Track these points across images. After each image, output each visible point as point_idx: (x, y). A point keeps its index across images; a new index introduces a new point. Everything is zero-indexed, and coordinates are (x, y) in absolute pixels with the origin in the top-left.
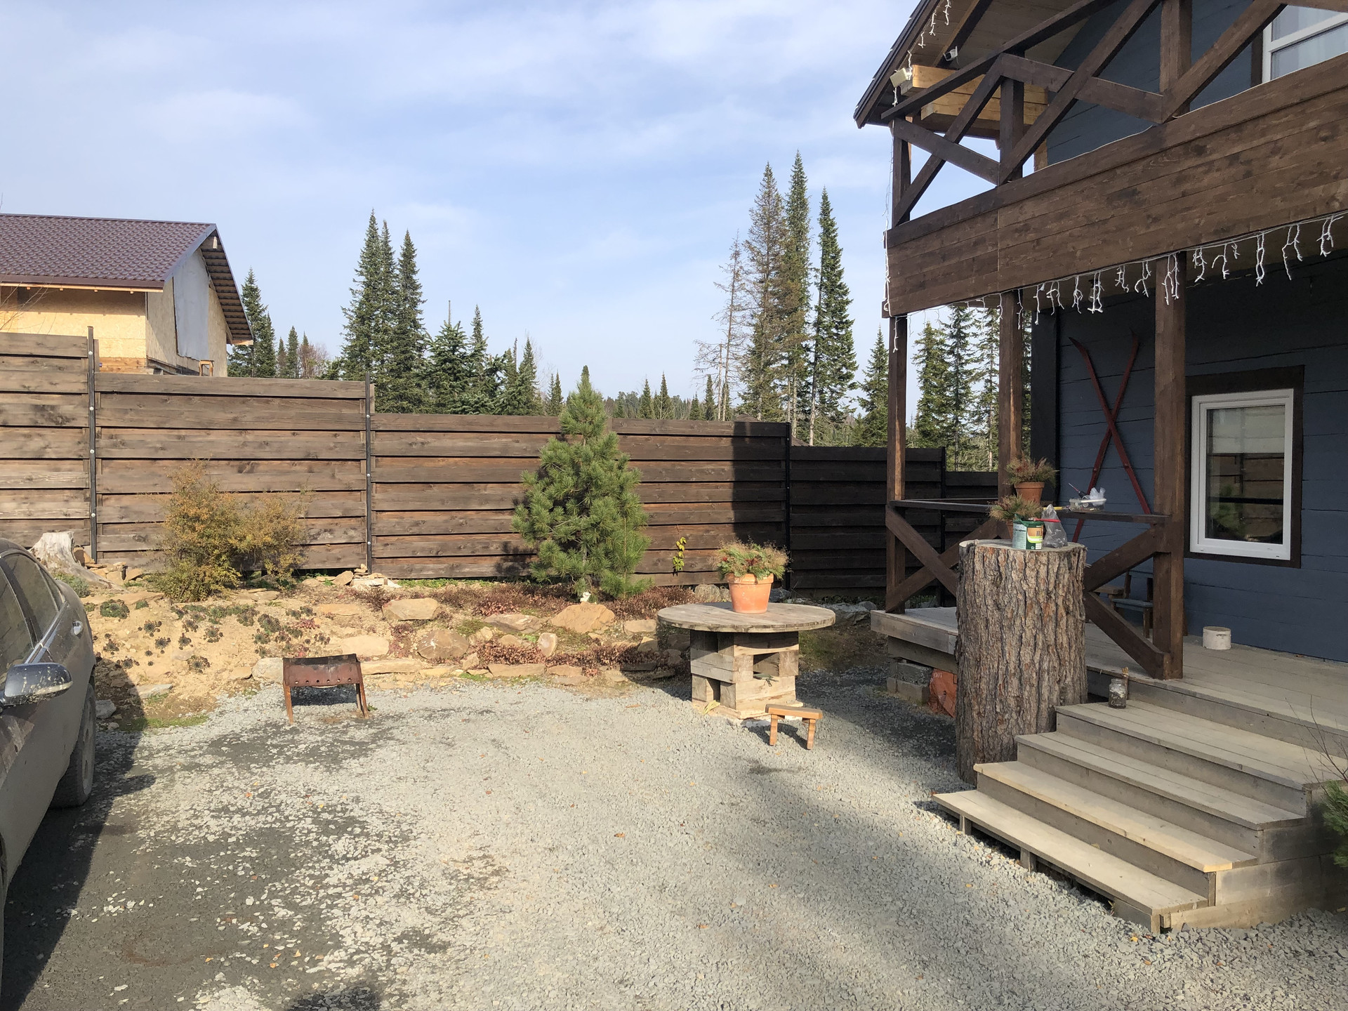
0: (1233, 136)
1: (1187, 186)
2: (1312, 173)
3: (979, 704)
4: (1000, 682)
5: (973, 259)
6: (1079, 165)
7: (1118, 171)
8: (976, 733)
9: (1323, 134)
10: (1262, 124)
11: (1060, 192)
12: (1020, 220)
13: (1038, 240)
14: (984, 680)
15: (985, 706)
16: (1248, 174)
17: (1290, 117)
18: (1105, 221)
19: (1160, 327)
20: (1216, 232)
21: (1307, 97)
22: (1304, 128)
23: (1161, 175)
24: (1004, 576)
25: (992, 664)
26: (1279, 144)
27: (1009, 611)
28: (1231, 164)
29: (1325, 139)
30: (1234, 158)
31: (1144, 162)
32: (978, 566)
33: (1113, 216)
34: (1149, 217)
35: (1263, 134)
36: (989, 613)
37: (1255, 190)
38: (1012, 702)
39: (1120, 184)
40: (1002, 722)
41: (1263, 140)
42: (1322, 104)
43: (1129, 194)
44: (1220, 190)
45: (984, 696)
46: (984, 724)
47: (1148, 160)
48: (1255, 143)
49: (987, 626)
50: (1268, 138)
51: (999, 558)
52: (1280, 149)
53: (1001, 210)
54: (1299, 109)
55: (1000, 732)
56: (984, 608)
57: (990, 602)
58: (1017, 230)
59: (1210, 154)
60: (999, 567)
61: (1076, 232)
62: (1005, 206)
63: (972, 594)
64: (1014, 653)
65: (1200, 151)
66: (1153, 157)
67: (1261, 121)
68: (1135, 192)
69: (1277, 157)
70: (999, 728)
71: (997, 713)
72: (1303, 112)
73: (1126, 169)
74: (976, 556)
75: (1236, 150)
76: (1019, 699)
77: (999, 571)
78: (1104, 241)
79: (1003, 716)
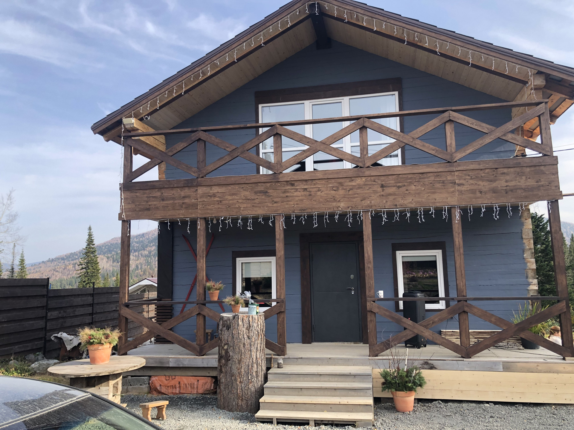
0: (304, 183)
1: (288, 194)
2: (331, 199)
3: (240, 378)
4: (250, 367)
5: (183, 203)
6: (242, 179)
7: (259, 184)
8: (239, 390)
9: (334, 189)
10: (314, 182)
11: (232, 186)
12: (211, 192)
13: (221, 201)
14: (243, 368)
15: (243, 378)
16: (310, 195)
17: (323, 182)
18: (254, 199)
19: (277, 236)
20: (300, 210)
21: (329, 178)
22: (328, 186)
23: (278, 189)
24: (251, 326)
25: (246, 361)
26: (320, 188)
27: (253, 339)
28: (304, 191)
29: (334, 190)
30: (305, 189)
31: (270, 183)
32: (240, 323)
33: (257, 198)
34: (273, 201)
35: (315, 185)
36: (245, 341)
37: (313, 200)
38: (254, 374)
39: (261, 188)
40: (251, 383)
41: (315, 186)
42: (333, 181)
43: (265, 193)
44: (301, 198)
45: (243, 374)
46: (243, 385)
47: (272, 183)
48: (312, 187)
49: (244, 346)
50: (317, 186)
51: (250, 319)
52: (321, 190)
53: (200, 187)
54: (327, 180)
55: (250, 387)
56: (243, 339)
57: (245, 336)
58: (209, 196)
59: (296, 186)
60: (249, 322)
61: (240, 201)
62: (203, 186)
63: (237, 335)
64: (255, 355)
65: (293, 185)
66: (274, 183)
67: (314, 181)
68: (267, 192)
69: (320, 192)
70: (250, 385)
71: (249, 379)
72: (328, 181)
73: (262, 184)
74: (239, 319)
75: (305, 187)
76: (257, 372)
77: (250, 324)
78: (253, 206)
79: (251, 380)
